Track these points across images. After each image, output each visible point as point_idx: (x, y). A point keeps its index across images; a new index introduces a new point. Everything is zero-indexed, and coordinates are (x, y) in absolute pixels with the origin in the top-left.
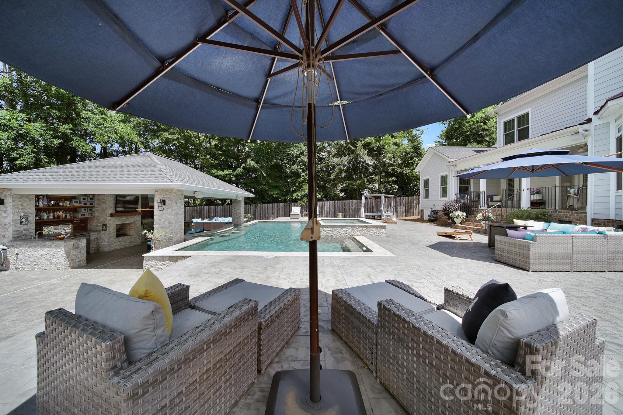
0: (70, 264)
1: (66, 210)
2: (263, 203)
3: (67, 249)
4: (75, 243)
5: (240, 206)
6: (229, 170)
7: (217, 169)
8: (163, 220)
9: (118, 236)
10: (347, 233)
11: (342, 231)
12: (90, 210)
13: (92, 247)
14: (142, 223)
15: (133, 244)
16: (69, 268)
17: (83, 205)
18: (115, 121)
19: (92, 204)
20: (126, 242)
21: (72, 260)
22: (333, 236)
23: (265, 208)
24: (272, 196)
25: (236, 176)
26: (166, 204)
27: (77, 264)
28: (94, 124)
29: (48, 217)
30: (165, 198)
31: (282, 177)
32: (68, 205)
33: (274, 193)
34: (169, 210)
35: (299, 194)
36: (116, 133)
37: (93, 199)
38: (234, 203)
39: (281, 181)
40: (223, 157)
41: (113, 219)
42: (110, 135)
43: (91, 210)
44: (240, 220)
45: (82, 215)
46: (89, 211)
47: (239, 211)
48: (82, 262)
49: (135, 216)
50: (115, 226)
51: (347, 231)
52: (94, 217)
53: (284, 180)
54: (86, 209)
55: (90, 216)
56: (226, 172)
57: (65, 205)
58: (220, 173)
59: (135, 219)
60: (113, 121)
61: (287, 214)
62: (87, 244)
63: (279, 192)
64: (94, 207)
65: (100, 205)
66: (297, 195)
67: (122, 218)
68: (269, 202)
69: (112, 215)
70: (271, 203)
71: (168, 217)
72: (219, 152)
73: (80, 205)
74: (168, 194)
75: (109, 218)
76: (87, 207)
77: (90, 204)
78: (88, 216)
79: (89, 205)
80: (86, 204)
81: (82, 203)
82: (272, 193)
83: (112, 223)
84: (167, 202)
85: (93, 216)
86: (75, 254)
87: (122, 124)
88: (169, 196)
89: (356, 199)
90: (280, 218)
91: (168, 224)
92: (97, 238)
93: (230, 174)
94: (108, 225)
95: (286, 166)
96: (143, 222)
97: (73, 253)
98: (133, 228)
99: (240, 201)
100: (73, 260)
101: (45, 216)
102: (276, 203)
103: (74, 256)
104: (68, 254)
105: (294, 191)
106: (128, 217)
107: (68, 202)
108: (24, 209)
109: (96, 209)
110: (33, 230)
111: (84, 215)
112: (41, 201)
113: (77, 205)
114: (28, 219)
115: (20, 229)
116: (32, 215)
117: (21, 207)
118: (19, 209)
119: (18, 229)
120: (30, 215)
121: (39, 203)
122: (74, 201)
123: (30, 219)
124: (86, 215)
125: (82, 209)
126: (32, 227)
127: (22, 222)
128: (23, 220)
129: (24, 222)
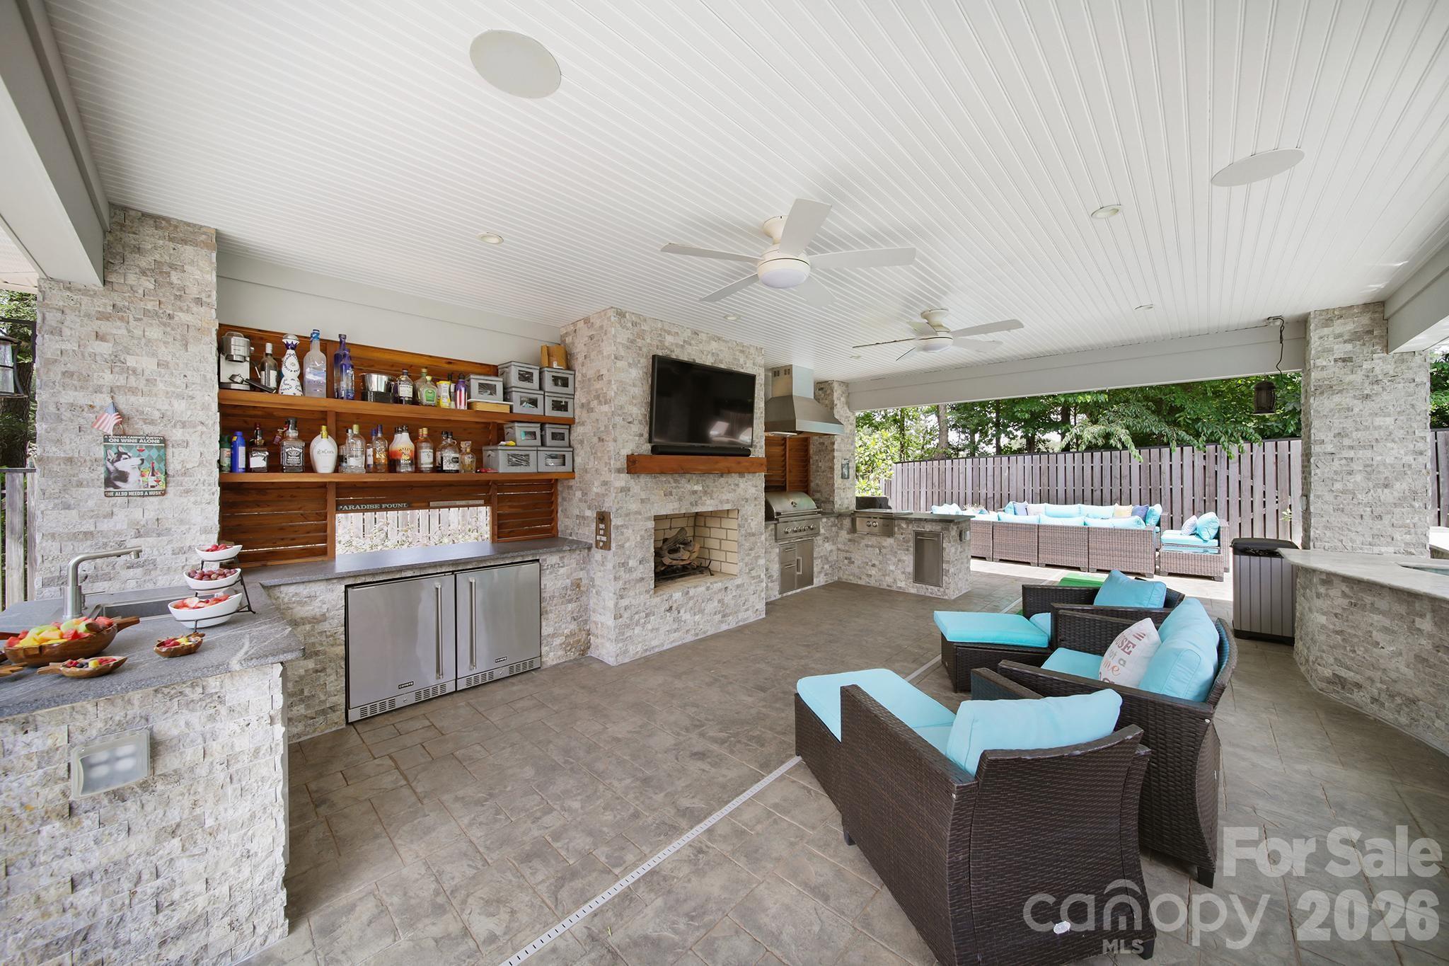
9: (665, 574)
12: (554, 436)
13: (554, 636)
14: (770, 515)
15: (731, 623)
17: (518, 406)
19: (564, 407)
20: (701, 611)
32: (446, 404)
37: (565, 383)
41: (639, 486)
43: (561, 436)
45: (515, 460)
46: (548, 440)
49: (741, 474)
50: (651, 524)
52: (572, 474)
54: (536, 428)
55: (554, 467)
57: (427, 397)
59: (740, 491)
64: (570, 423)
65: (590, 410)
67: (683, 481)
69: (634, 465)
73: (505, 408)
75: (623, 480)
76: (542, 422)
77: (556, 407)
78: (544, 468)
79: (550, 412)
80: (533, 403)
81: (516, 397)
83: (634, 507)
85: (568, 468)
92: (577, 585)
94: (615, 521)
96: (777, 508)
98: (733, 535)
101: (324, 453)
106: (709, 480)
107: (445, 386)
108: (133, 391)
109: (578, 431)
110: (205, 531)
111: (522, 459)
112: (290, 360)
113: (489, 403)
114: (163, 459)
115: (105, 525)
116: (194, 439)
117: (108, 378)
118: (98, 390)
119: (88, 526)
120: (176, 435)
121: (280, 377)
122: (475, 382)
123: (176, 459)
124: (541, 463)
125: (519, 431)
126: (197, 512)
127: (114, 479)
128: (122, 465)
129: (134, 477)
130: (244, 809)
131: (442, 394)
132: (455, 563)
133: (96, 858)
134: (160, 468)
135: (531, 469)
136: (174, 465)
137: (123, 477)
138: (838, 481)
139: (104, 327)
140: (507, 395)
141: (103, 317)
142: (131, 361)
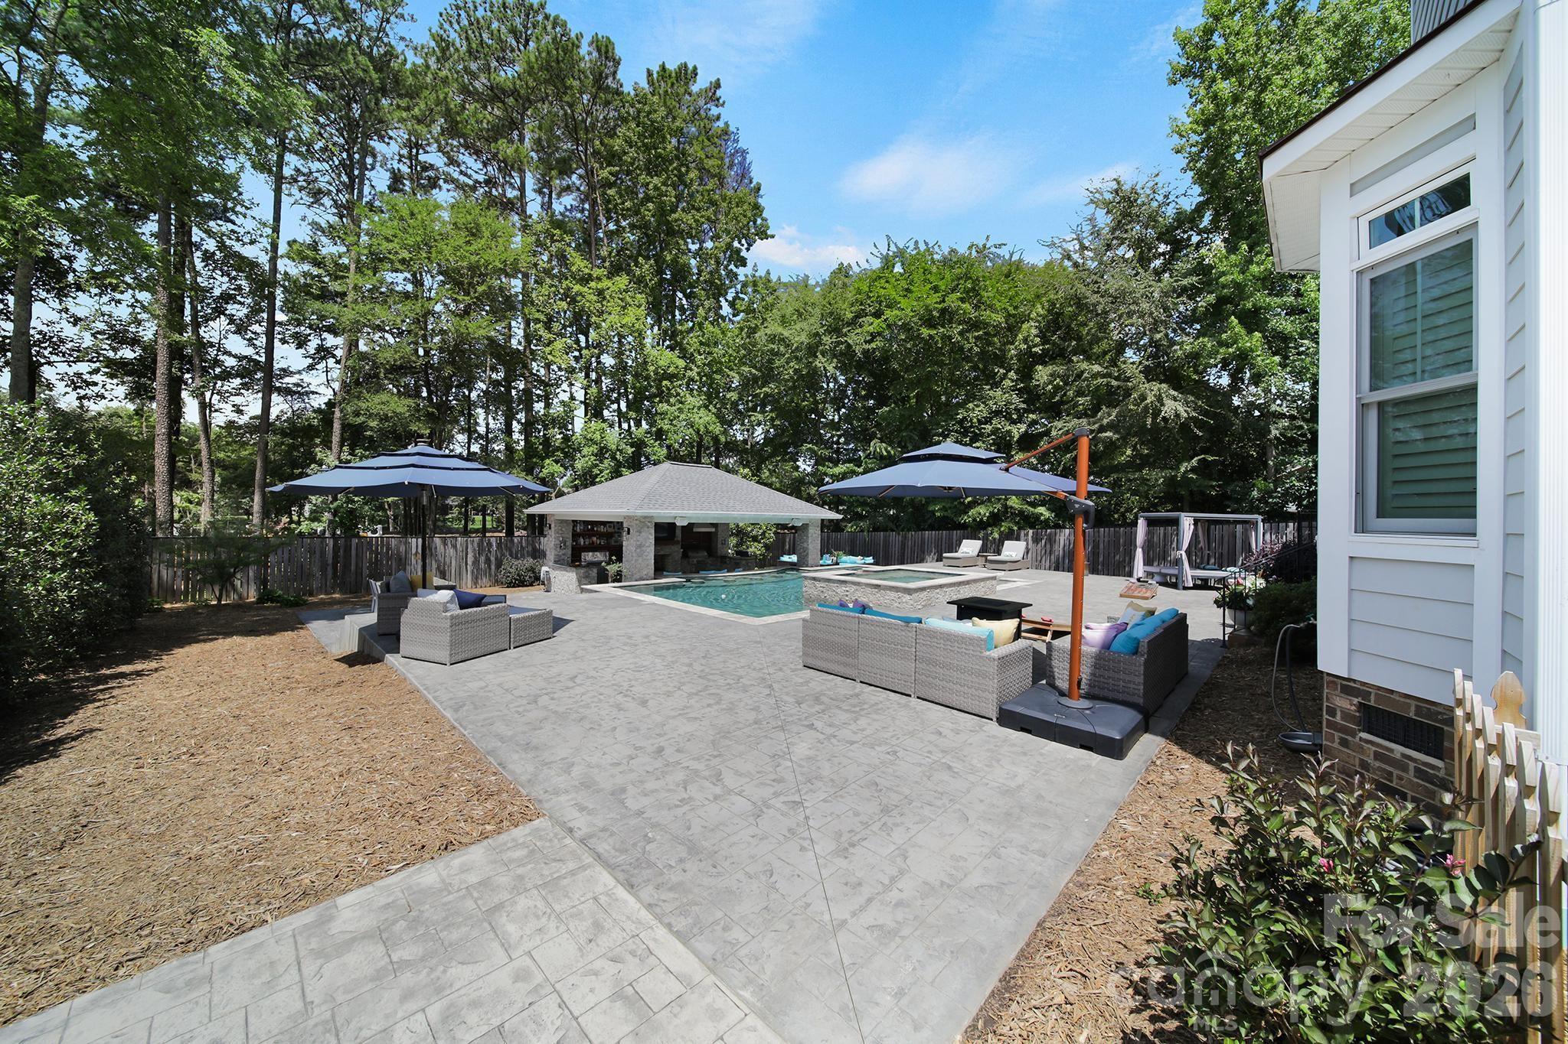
1: (600, 535)
4: (586, 572)
5: (808, 537)
26: (631, 533)
29: (587, 543)
30: (630, 525)
34: (632, 541)
44: (808, 561)
47: (805, 545)
71: (632, 548)
74: (632, 522)
84: (634, 531)
88: (634, 524)
91: (631, 558)
99: (805, 528)
108: (562, 534)
112: (580, 525)
114: (565, 543)
115: (560, 551)
117: (560, 532)
118: (559, 534)
119: (558, 552)
120: (567, 540)
121: (577, 527)
126: (569, 552)
128: (561, 544)
129: (563, 546)
137: (561, 546)
138: (719, 545)
139: (560, 525)
141: (560, 523)
142: (562, 529)
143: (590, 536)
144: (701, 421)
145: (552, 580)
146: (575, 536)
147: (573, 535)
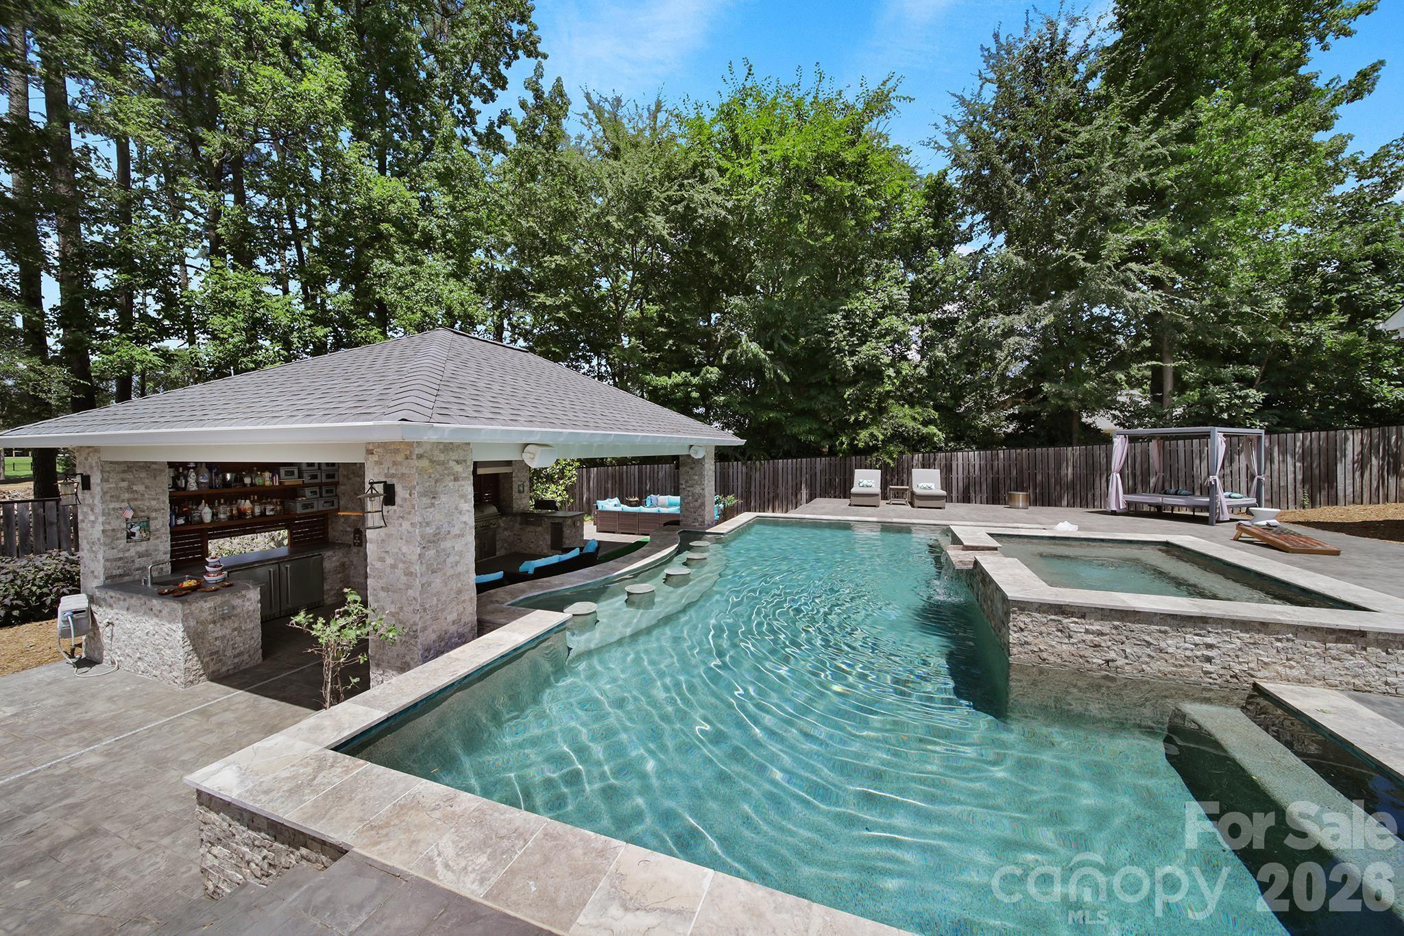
0: (205, 666)
1: (262, 495)
2: (773, 458)
3: (192, 623)
4: (224, 603)
5: (702, 476)
6: (683, 374)
7: (658, 373)
8: (389, 561)
10: (1209, 660)
11: (1177, 643)
12: (327, 492)
16: (204, 677)
17: (307, 479)
18: (437, 275)
19: (333, 476)
21: (212, 654)
22: (1121, 662)
23: (775, 471)
24: (795, 437)
25: (702, 388)
26: (398, 500)
27: (229, 665)
28: (395, 285)
29: (214, 515)
30: (393, 476)
31: (826, 385)
32: (268, 483)
33: (803, 430)
34: (406, 525)
35: (876, 433)
36: (438, 303)
38: (685, 465)
39: (822, 398)
40: (671, 342)
42: (425, 308)
43: (331, 491)
44: (703, 516)
45: (305, 506)
46: (324, 494)
47: (697, 490)
48: (246, 657)
51: (1210, 646)
52: (338, 510)
53: (833, 393)
54: (317, 489)
55: (327, 507)
56: (677, 378)
57: (258, 481)
58: (663, 381)
60: (434, 276)
61: (841, 487)
62: (261, 601)
63: (815, 426)
64: (337, 484)
65: (349, 479)
66: (872, 435)
68: (787, 455)
70: (793, 457)
71: (404, 549)
72: (661, 329)
73: (300, 481)
74: (400, 463)
76: (320, 485)
77: (328, 476)
78: (321, 508)
79: (324, 480)
80: (314, 477)
81: (306, 475)
82: (795, 430)
84: (400, 492)
85: (336, 506)
86: (224, 637)
87: (452, 281)
88: (404, 470)
89: (1070, 444)
90: (819, 502)
91: (404, 579)
92: (343, 564)
93: (686, 384)
95: (840, 350)
97: (215, 635)
99: (700, 462)
100: (217, 652)
101: (206, 513)
102: (806, 457)
103: (218, 643)
104: (196, 638)
105: (862, 425)
107: (267, 475)
108: (136, 500)
109: (341, 488)
110: (165, 553)
111: (310, 506)
112: (192, 475)
113: (290, 481)
114: (148, 525)
115: (127, 554)
116: (159, 515)
117: (127, 496)
118: (123, 501)
119: (121, 555)
120: (154, 515)
121: (187, 482)
122: (282, 471)
123: (153, 525)
124: (319, 506)
125: (308, 492)
126: (162, 546)
127: (130, 535)
128: (133, 530)
129: (138, 534)
130: (251, 626)
131: (266, 479)
132: (279, 558)
133: (220, 634)
134: (146, 528)
135: (315, 510)
136: (152, 528)
137: (134, 534)
138: (515, 495)
139: (124, 476)
140: (300, 476)
141: (124, 472)
142: (135, 488)
143: (231, 500)
144: (455, 295)
145: (105, 632)
146: (181, 501)
147: (174, 501)
